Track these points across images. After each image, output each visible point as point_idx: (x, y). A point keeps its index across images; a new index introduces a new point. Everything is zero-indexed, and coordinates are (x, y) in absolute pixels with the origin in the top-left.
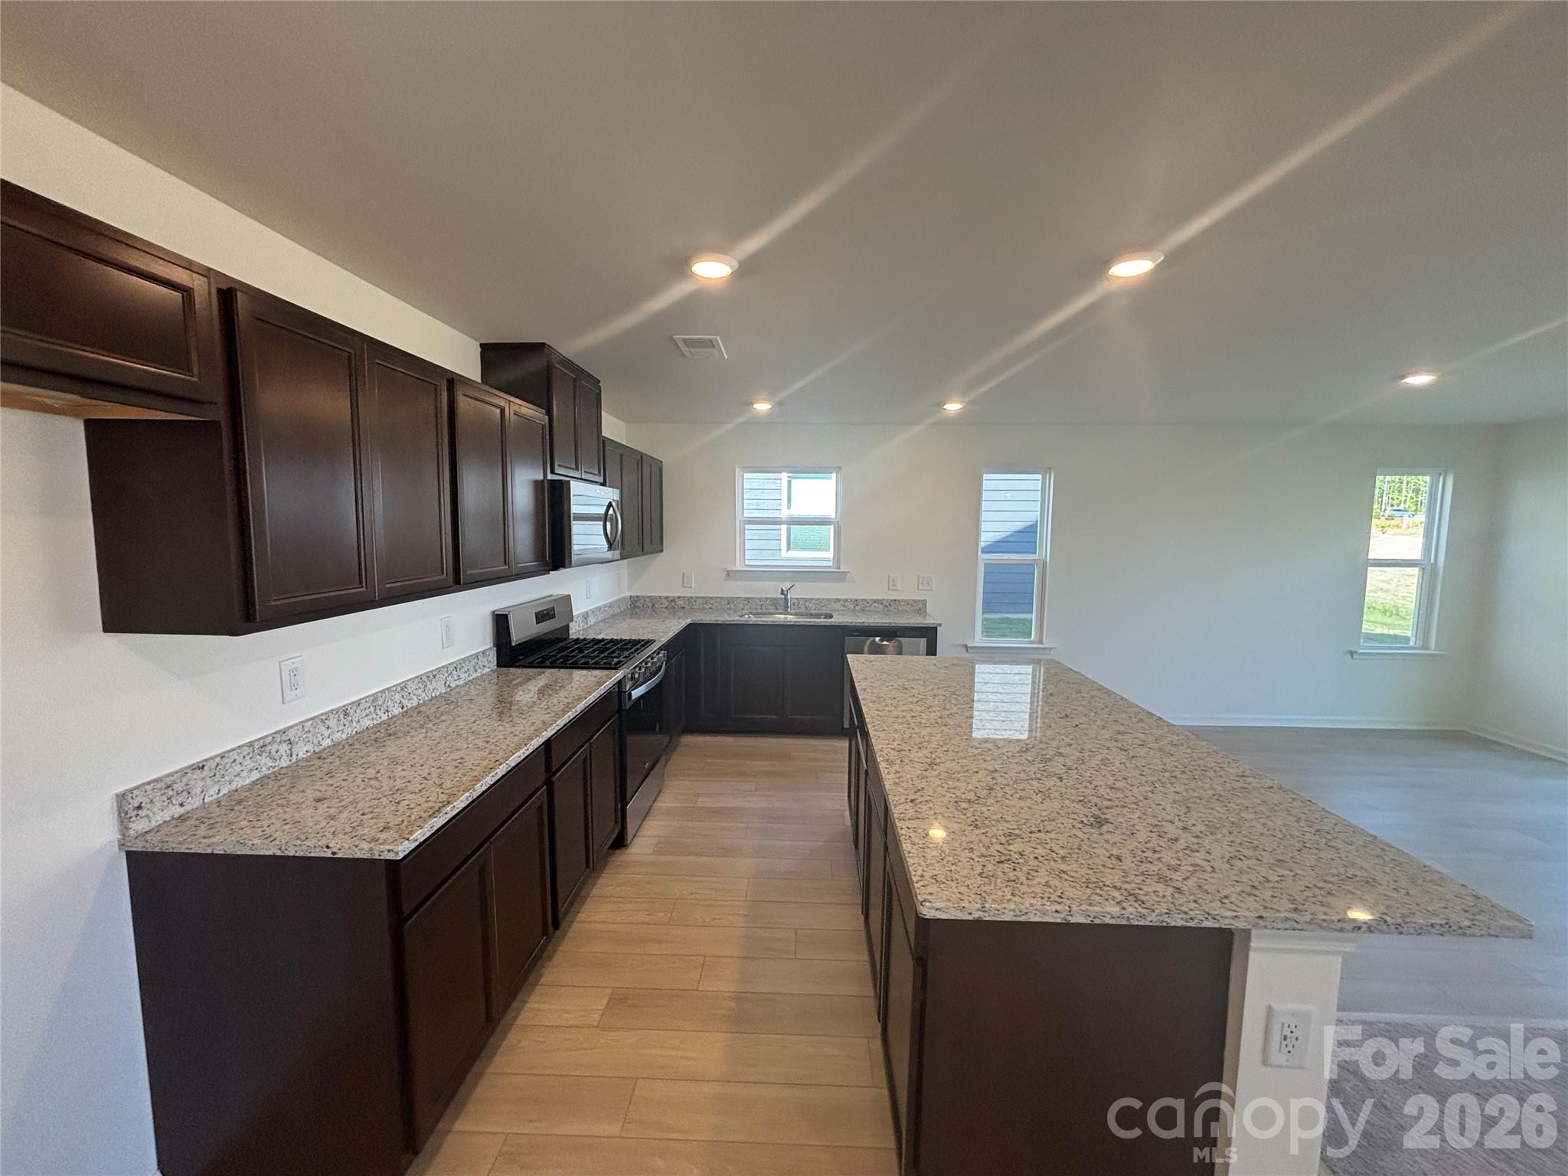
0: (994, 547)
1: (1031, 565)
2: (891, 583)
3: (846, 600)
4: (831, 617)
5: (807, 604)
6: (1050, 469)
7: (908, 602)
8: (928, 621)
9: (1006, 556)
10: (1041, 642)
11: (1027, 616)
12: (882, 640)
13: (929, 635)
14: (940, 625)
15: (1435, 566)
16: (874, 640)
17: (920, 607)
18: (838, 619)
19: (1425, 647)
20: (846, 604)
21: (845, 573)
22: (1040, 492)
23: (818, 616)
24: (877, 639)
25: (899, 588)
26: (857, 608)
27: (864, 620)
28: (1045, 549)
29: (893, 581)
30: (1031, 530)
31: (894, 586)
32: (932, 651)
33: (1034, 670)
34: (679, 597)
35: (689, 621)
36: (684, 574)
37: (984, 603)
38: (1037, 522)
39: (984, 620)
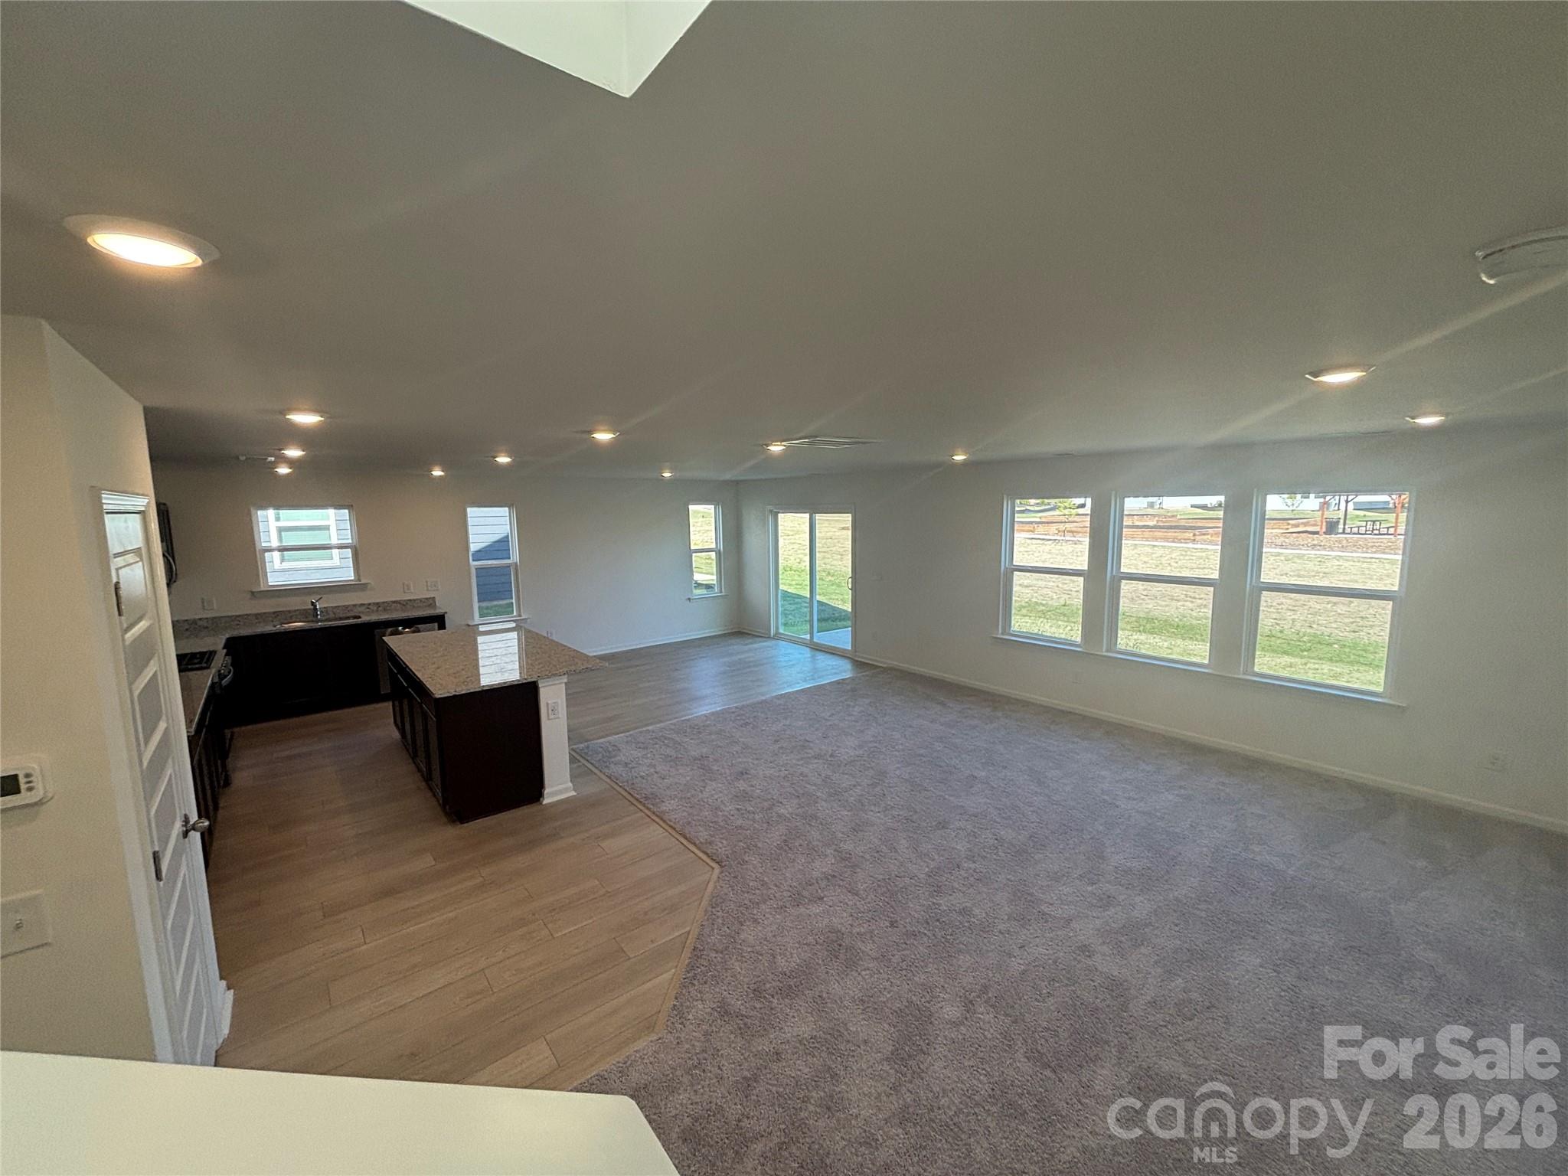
0: (480, 555)
1: (508, 566)
2: (406, 588)
3: (370, 604)
4: (360, 617)
5: (334, 610)
6: (513, 505)
7: (421, 600)
8: (438, 611)
9: (490, 562)
10: (520, 616)
11: (511, 601)
12: (404, 629)
13: (440, 621)
14: (446, 613)
15: (719, 551)
16: (397, 629)
17: (431, 602)
18: (365, 619)
19: (721, 592)
20: (370, 607)
21: (365, 585)
22: (508, 518)
23: (348, 618)
24: (400, 628)
25: (412, 591)
26: (380, 609)
27: (387, 617)
28: (515, 556)
29: (407, 586)
30: (504, 541)
31: (408, 589)
32: (442, 626)
33: (518, 635)
34: (200, 619)
35: (227, 636)
36: (203, 599)
37: (479, 594)
38: (508, 536)
39: (479, 607)
